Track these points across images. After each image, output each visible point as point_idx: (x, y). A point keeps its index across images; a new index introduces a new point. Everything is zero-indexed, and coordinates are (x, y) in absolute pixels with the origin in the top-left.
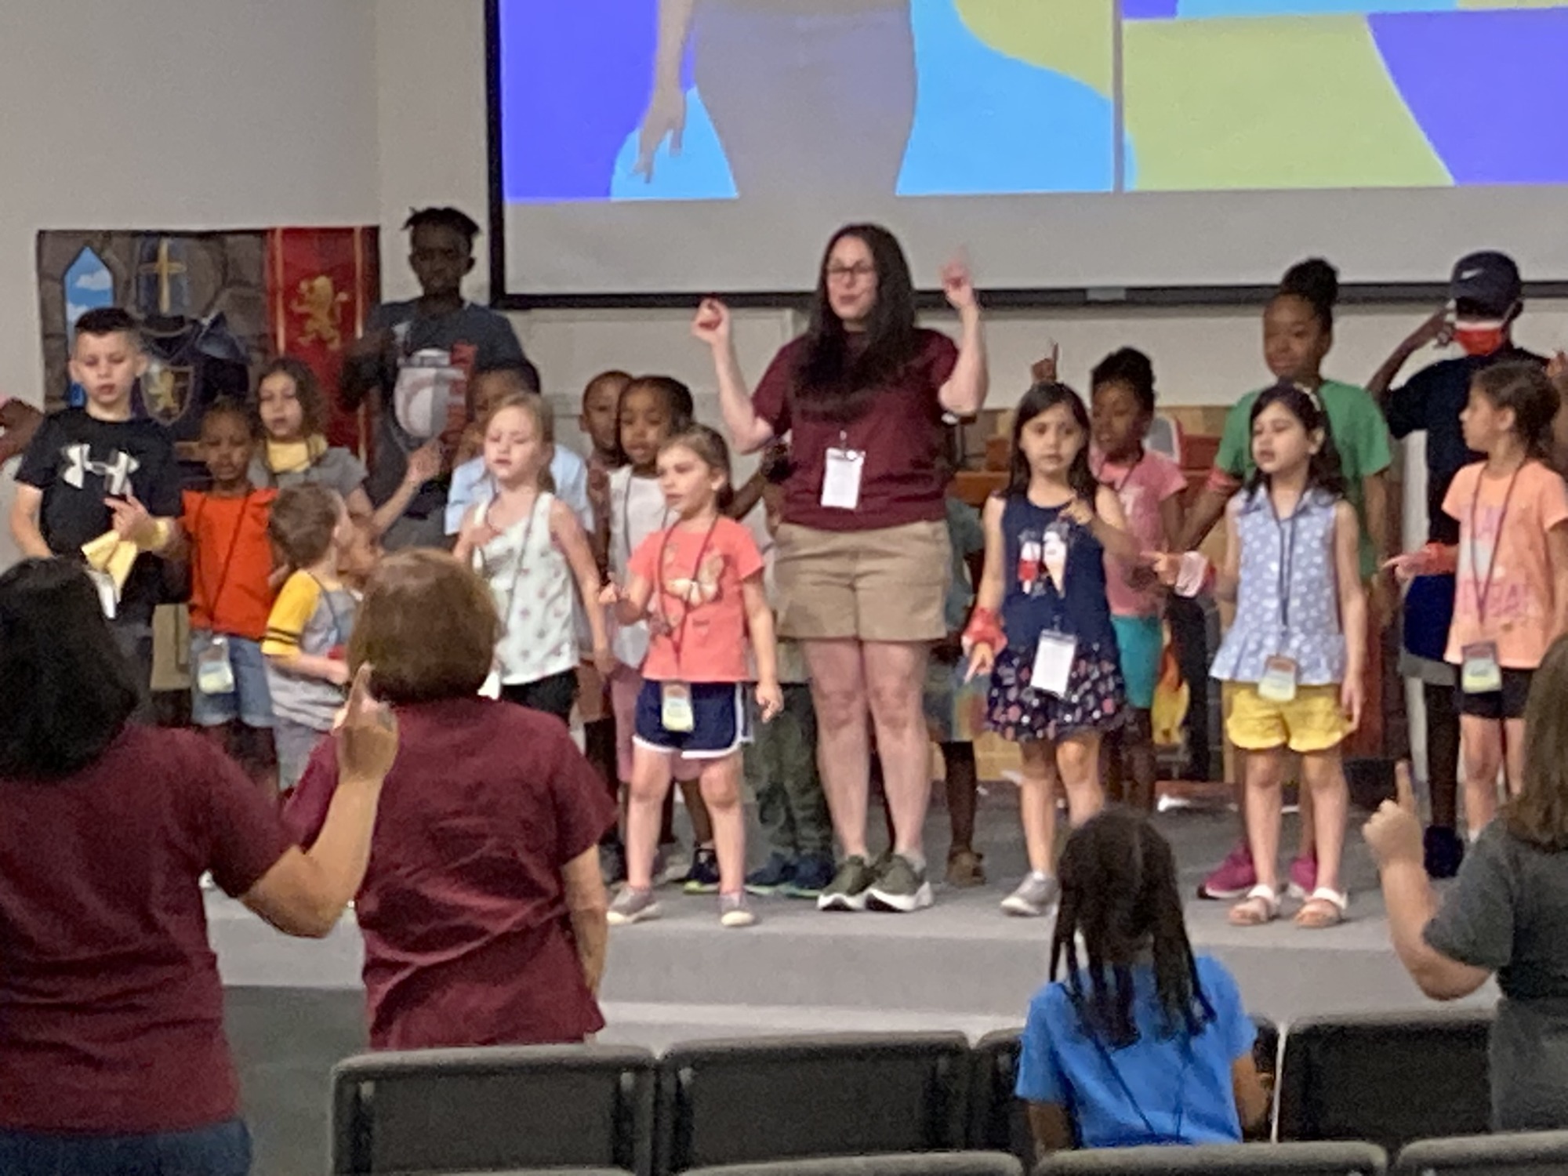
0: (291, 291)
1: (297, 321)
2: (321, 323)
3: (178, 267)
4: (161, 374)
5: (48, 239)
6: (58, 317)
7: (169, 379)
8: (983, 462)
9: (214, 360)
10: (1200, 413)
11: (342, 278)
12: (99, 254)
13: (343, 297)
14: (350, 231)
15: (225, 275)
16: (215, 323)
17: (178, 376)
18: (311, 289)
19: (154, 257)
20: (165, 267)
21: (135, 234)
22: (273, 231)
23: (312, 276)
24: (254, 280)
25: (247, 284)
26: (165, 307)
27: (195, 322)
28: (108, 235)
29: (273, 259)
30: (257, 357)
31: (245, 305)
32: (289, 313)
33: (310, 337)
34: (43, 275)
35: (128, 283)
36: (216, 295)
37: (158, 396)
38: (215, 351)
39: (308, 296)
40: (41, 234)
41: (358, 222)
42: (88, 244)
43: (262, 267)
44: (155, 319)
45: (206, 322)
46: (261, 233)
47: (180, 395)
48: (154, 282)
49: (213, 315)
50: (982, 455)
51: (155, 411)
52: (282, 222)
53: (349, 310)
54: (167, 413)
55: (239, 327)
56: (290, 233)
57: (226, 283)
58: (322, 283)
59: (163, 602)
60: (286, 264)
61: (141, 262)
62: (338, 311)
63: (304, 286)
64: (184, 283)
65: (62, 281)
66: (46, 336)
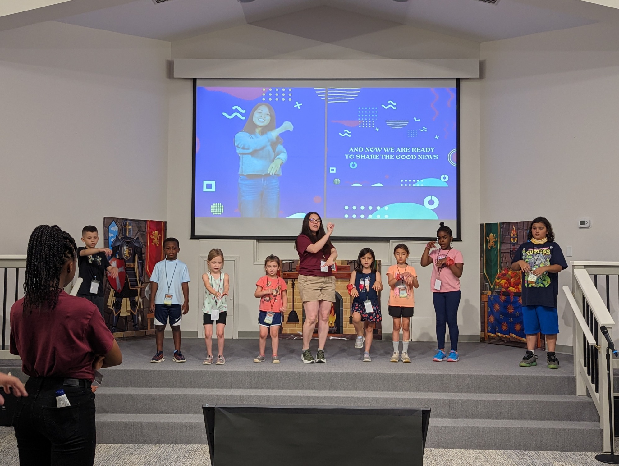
0: (151, 234)
1: (151, 240)
2: (156, 240)
3: (131, 227)
4: (126, 249)
5: (106, 219)
6: (107, 235)
7: (127, 249)
8: (296, 270)
9: (136, 246)
10: (340, 261)
11: (160, 231)
12: (116, 223)
13: (160, 235)
14: (162, 222)
15: (139, 229)
16: (136, 239)
17: (129, 250)
18: (154, 233)
19: (126, 224)
20: (128, 227)
21: (123, 219)
22: (148, 221)
23: (154, 231)
24: (144, 230)
25: (143, 232)
26: (127, 234)
27: (133, 238)
28: (118, 219)
29: (148, 227)
30: (144, 246)
31: (142, 235)
32: (150, 238)
33: (154, 243)
34: (104, 226)
35: (121, 229)
36: (137, 233)
37: (126, 253)
38: (136, 244)
39: (154, 235)
40: (105, 218)
41: (163, 221)
42: (114, 220)
43: (146, 228)
44: (125, 237)
45: (135, 239)
46: (146, 221)
47: (129, 253)
48: (125, 229)
49: (136, 237)
50: (295, 269)
51: (124, 257)
52: (149, 219)
53: (161, 237)
54: (127, 256)
55: (141, 240)
56: (151, 221)
57: (139, 231)
58: (156, 232)
59: (124, 297)
60: (150, 228)
61: (123, 225)
62: (159, 238)
63: (153, 232)
64: (131, 230)
65: (108, 228)
66: (104, 240)
